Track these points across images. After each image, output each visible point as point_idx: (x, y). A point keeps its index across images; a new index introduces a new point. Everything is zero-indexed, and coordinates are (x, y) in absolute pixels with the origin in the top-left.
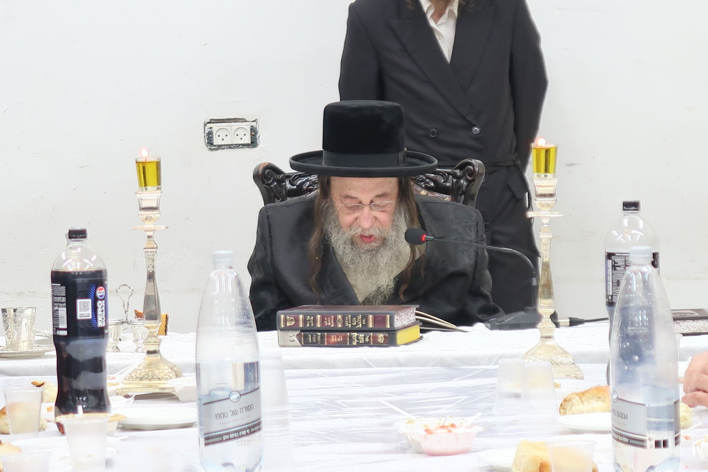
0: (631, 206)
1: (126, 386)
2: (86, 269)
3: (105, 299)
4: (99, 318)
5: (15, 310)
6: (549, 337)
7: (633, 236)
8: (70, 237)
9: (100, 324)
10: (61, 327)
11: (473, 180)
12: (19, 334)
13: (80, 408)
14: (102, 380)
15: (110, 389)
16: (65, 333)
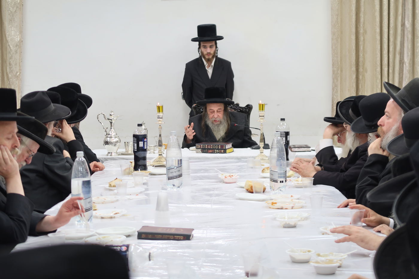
0: (283, 120)
1: (153, 163)
2: (142, 134)
3: (147, 142)
4: (145, 147)
5: (128, 143)
6: (262, 153)
7: (283, 127)
8: (138, 126)
9: (145, 148)
10: (135, 148)
11: (250, 110)
12: (129, 149)
13: (139, 169)
14: (146, 162)
15: (147, 164)
16: (136, 150)
